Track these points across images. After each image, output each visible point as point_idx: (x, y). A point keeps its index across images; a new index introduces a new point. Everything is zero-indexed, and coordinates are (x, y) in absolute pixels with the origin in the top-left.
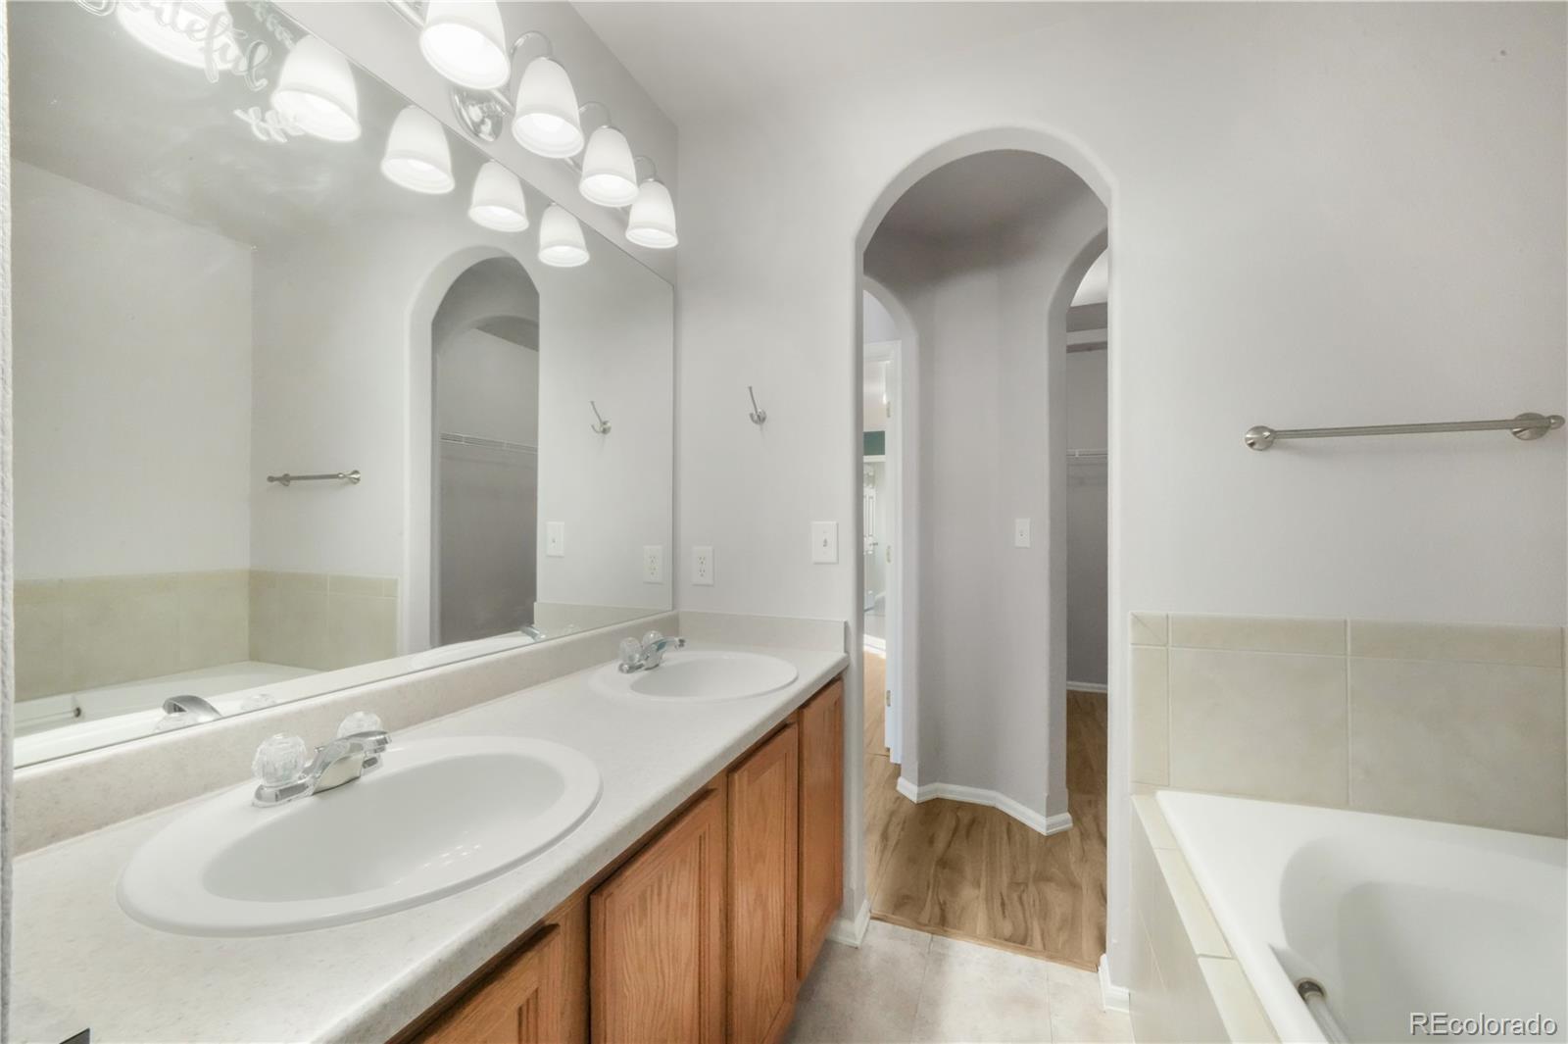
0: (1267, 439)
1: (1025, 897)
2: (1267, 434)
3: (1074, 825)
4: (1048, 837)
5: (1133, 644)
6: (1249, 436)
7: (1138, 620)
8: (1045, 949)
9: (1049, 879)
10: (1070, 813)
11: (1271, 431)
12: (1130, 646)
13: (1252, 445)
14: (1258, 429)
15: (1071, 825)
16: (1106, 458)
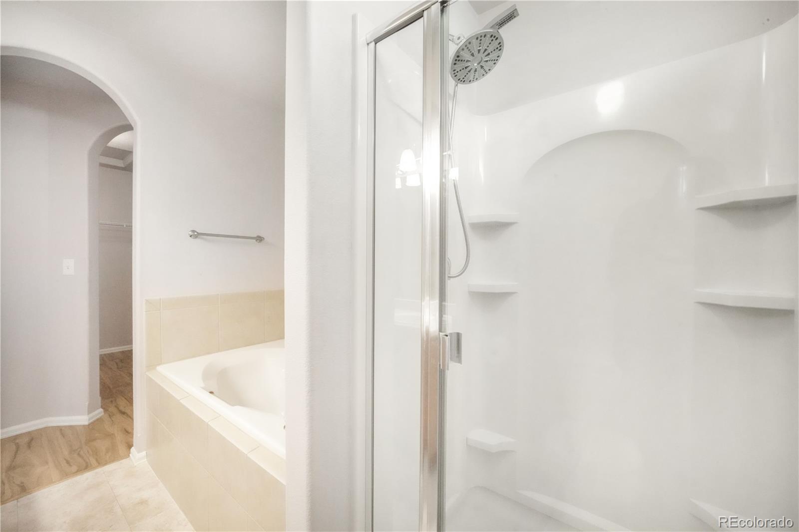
0: (195, 235)
1: (82, 453)
2: (196, 233)
3: (105, 413)
4: (89, 425)
5: (146, 312)
6: (190, 233)
7: (148, 302)
8: (99, 463)
9: (95, 440)
10: (102, 408)
11: (197, 233)
12: (144, 313)
13: (191, 236)
14: (193, 231)
15: (103, 414)
16: (132, 229)
